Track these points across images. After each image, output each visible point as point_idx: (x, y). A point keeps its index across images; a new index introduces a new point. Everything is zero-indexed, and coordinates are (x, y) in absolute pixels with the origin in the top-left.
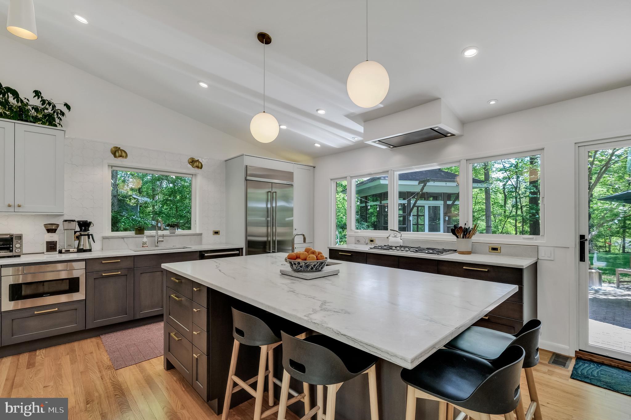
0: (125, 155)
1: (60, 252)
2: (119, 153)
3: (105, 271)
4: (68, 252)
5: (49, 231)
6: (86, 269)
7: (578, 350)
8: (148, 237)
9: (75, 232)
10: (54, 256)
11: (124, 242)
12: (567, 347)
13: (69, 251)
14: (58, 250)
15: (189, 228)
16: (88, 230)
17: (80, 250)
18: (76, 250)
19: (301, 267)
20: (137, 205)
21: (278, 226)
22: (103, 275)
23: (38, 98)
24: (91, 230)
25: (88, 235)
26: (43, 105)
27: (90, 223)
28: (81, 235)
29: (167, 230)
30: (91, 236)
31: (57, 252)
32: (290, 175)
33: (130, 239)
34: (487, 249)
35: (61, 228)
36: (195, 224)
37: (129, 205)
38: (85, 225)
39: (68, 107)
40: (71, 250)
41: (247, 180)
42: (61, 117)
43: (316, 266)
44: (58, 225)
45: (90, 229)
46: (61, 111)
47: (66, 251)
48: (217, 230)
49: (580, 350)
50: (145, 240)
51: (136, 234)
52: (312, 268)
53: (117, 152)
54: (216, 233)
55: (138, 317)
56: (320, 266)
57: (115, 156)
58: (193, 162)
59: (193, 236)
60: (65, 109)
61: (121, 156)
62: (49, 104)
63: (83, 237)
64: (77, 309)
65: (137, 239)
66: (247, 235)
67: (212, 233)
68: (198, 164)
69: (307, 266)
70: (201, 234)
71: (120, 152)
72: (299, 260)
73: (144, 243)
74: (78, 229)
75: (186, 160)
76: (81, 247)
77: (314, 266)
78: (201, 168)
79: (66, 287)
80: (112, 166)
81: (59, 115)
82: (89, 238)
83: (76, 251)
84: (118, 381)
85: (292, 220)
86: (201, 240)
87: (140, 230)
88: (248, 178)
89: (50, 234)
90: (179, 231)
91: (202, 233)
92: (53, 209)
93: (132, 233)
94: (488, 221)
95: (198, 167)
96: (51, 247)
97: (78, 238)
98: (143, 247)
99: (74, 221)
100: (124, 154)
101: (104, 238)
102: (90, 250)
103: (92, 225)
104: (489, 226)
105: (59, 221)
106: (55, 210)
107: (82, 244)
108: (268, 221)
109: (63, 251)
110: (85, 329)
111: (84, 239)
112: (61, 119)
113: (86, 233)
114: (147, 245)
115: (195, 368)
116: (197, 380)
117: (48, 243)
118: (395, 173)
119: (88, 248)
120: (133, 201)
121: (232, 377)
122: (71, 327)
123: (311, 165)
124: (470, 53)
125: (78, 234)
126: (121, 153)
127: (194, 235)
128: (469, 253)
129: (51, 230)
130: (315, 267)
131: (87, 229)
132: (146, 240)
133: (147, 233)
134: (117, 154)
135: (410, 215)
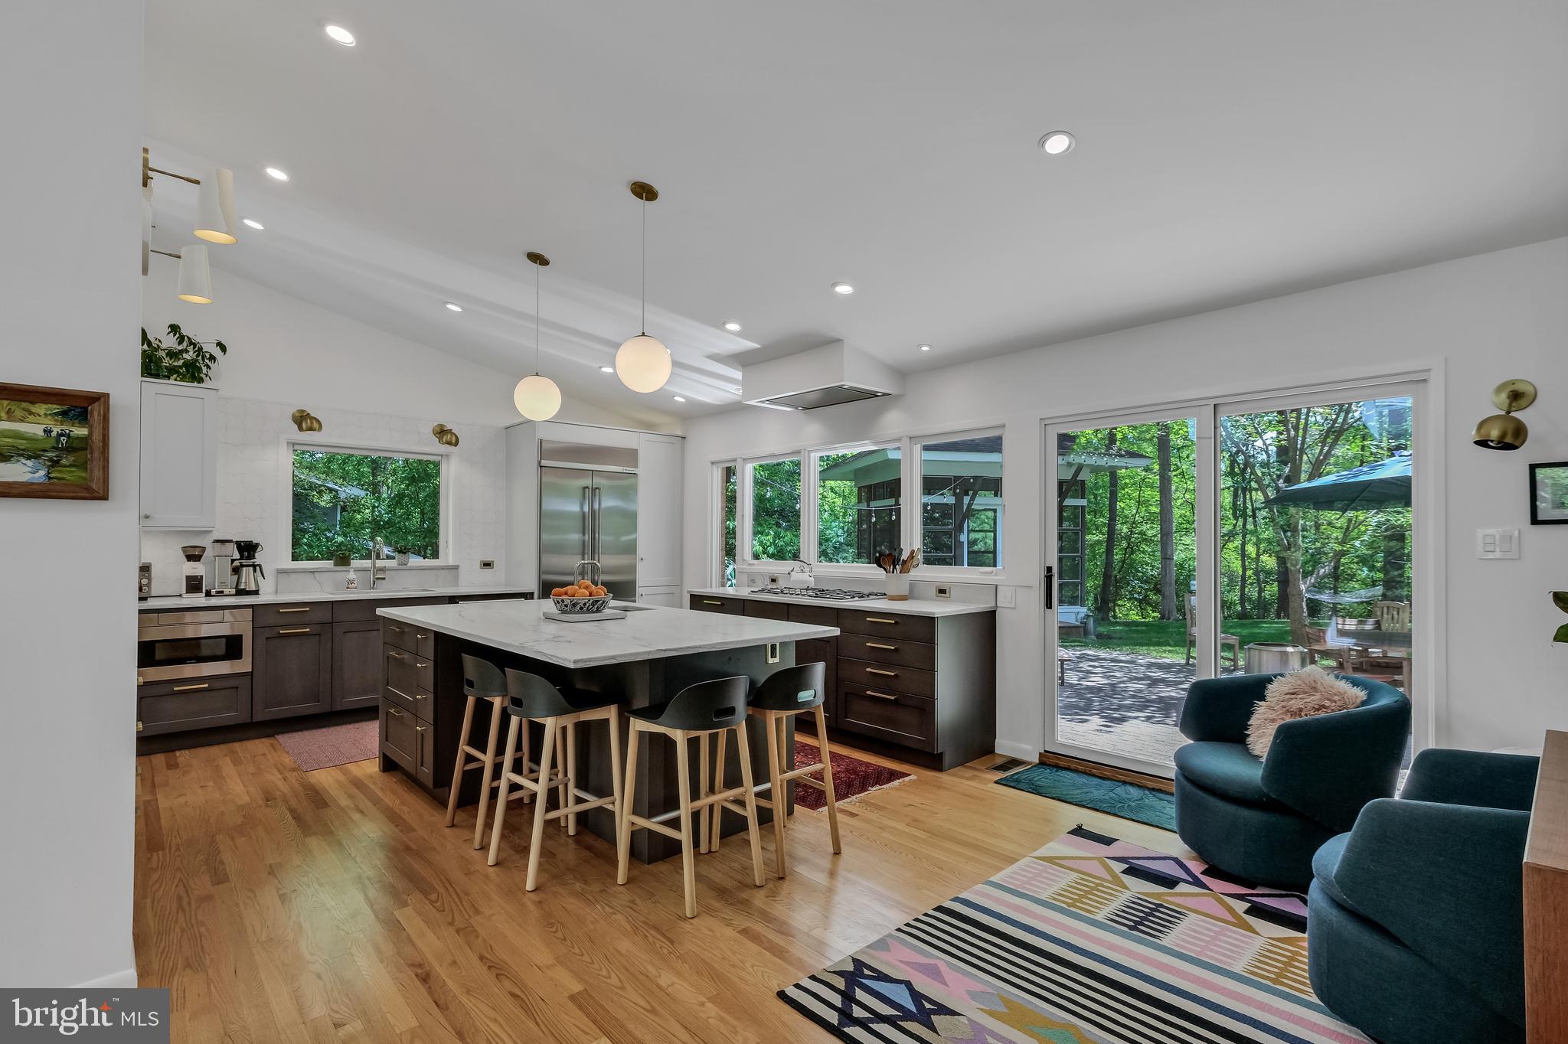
0: (318, 426)
1: (208, 594)
2: (307, 423)
3: (284, 626)
4: (220, 594)
5: (191, 558)
6: (253, 621)
7: (1043, 752)
8: (357, 570)
9: (233, 561)
10: (199, 600)
11: (315, 578)
12: (1029, 747)
13: (222, 592)
14: (204, 591)
15: (435, 555)
16: (254, 558)
17: (240, 592)
18: (233, 591)
19: (566, 606)
20: (335, 506)
21: (603, 553)
22: (281, 632)
23: (174, 335)
24: (259, 558)
25: (254, 566)
26: (180, 343)
27: (257, 545)
28: (242, 566)
29: (394, 558)
30: (258, 568)
31: (204, 595)
32: (630, 456)
33: (326, 574)
34: (934, 592)
35: (209, 553)
36: (447, 547)
37: (316, 506)
38: (248, 549)
39: (223, 348)
40: (226, 591)
41: (541, 467)
42: (209, 363)
43: (588, 605)
44: (204, 549)
45: (256, 554)
46: (211, 355)
47: (218, 592)
48: (488, 559)
49: (1045, 751)
50: (352, 575)
51: (336, 565)
52: (581, 608)
53: (303, 420)
54: (487, 565)
55: (338, 707)
56: (593, 606)
57: (301, 429)
58: (441, 432)
59: (441, 571)
60: (216, 352)
61: (311, 429)
62: (191, 343)
63: (244, 568)
64: (237, 688)
65: (337, 574)
66: (540, 572)
67: (478, 565)
68: (451, 438)
69: (574, 605)
70: (456, 568)
71: (309, 421)
72: (564, 597)
73: (351, 582)
74: (237, 555)
75: (427, 430)
76: (242, 587)
77: (584, 605)
78: (456, 444)
79: (221, 650)
80: (294, 444)
81: (207, 361)
82: (255, 571)
83: (234, 593)
84: (309, 782)
85: (635, 540)
86: (457, 578)
87: (343, 561)
88: (544, 463)
89: (192, 564)
90: (415, 561)
91: (458, 566)
92: (197, 522)
93: (329, 564)
94: (1167, 544)
95: (449, 443)
96: (194, 585)
97: (236, 571)
98: (348, 588)
99: (231, 541)
100: (315, 425)
101: (281, 572)
102: (256, 592)
103: (259, 548)
104: (1168, 557)
105: (205, 542)
106: (200, 523)
107: (243, 580)
108: (584, 542)
109: (213, 592)
110: (250, 721)
111: (247, 573)
112: (208, 367)
113: (250, 562)
114: (356, 585)
115: (419, 751)
116: (422, 765)
117: (189, 578)
118: (812, 455)
119: (253, 588)
120: (326, 497)
121: (464, 748)
122: (228, 717)
123: (679, 433)
124: (844, 289)
125: (237, 563)
126: (312, 423)
127: (443, 568)
128: (903, 598)
129: (193, 555)
130: (586, 606)
131: (251, 557)
132: (354, 576)
133: (356, 563)
134: (304, 426)
135: (961, 530)
